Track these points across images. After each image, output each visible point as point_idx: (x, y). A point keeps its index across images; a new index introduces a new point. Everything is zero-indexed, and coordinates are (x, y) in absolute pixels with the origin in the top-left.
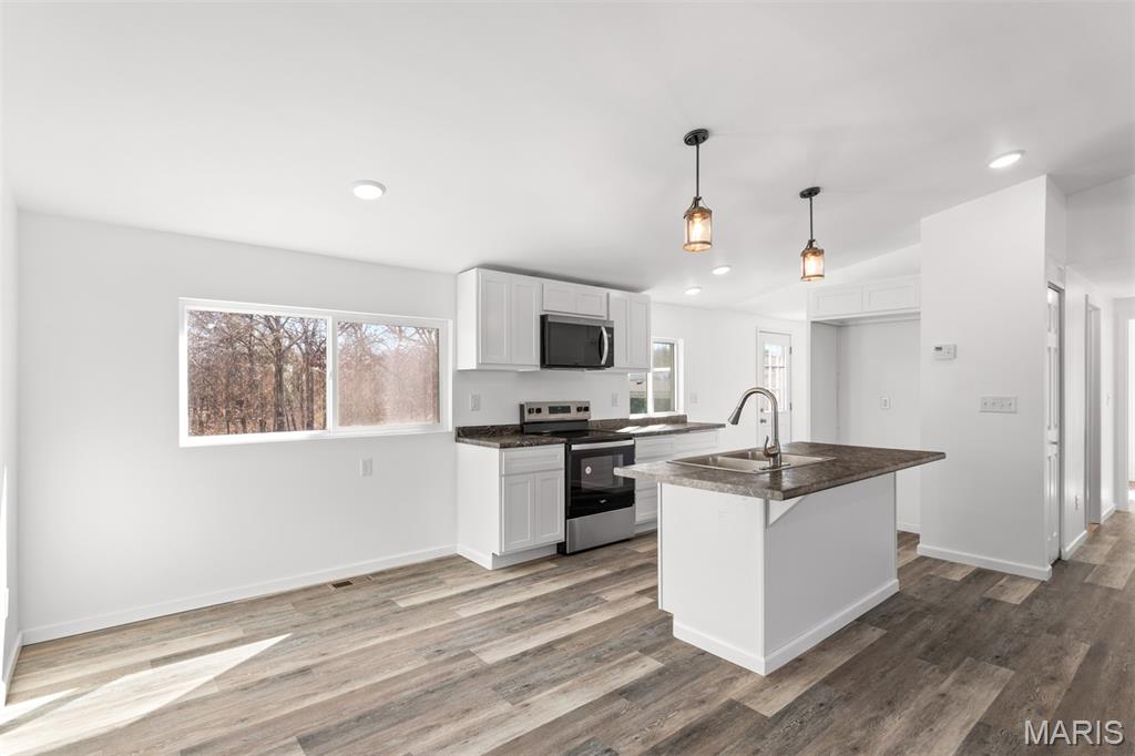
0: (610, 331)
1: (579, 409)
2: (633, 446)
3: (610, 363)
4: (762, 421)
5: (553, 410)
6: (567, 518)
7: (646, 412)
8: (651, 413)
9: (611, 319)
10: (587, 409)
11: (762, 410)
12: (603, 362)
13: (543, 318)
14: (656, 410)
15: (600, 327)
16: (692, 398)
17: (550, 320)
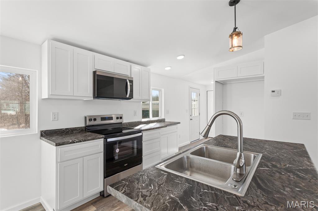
0: (131, 82)
1: (117, 118)
2: (142, 136)
3: (131, 97)
4: (191, 120)
5: (103, 119)
6: (105, 178)
7: (149, 118)
8: (151, 118)
9: (132, 77)
10: (121, 118)
11: (191, 116)
12: (128, 96)
13: (94, 73)
14: (153, 116)
15: (126, 80)
16: (167, 112)
17: (97, 73)
